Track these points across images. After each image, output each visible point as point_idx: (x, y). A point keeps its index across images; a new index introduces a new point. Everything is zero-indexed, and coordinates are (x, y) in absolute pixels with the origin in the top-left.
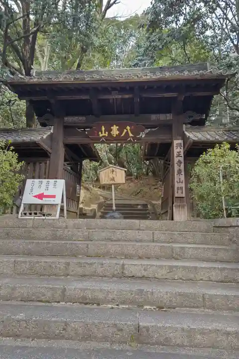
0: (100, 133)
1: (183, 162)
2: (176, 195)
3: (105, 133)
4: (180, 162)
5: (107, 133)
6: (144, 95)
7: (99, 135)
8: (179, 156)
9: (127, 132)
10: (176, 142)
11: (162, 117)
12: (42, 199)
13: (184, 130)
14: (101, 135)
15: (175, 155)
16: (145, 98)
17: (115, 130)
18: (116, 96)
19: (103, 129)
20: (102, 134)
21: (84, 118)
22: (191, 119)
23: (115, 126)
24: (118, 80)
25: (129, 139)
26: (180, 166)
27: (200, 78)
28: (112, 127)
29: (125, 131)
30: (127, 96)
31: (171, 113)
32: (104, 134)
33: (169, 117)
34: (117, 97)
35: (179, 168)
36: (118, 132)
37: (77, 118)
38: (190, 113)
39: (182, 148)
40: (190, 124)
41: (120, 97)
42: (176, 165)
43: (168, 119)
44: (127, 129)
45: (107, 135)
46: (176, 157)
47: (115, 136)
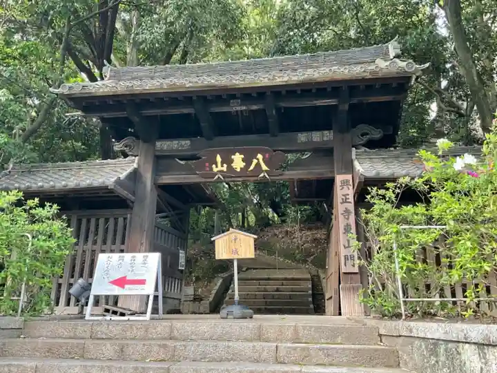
0: (214, 166)
1: (353, 212)
2: (343, 270)
3: (222, 166)
4: (347, 211)
5: (225, 165)
6: (283, 104)
7: (212, 169)
8: (345, 201)
9: (258, 165)
10: (339, 179)
11: (316, 136)
12: (123, 287)
13: (354, 157)
14: (215, 170)
15: (340, 200)
16: (285, 108)
17: (238, 161)
18: (236, 107)
19: (219, 159)
20: (217, 167)
21: (188, 142)
22: (365, 139)
23: (237, 154)
24: (238, 85)
25: (262, 175)
26: (348, 219)
27: (370, 77)
28: (233, 157)
29: (255, 161)
30: (255, 107)
31: (331, 129)
32: (220, 168)
33: (328, 136)
34: (239, 108)
35: (346, 221)
36: (243, 164)
37: (177, 142)
38: (363, 128)
39: (351, 187)
40: (364, 145)
41: (244, 108)
42: (341, 218)
43: (325, 139)
44: (258, 159)
45: (225, 168)
46: (341, 203)
47: (238, 170)
